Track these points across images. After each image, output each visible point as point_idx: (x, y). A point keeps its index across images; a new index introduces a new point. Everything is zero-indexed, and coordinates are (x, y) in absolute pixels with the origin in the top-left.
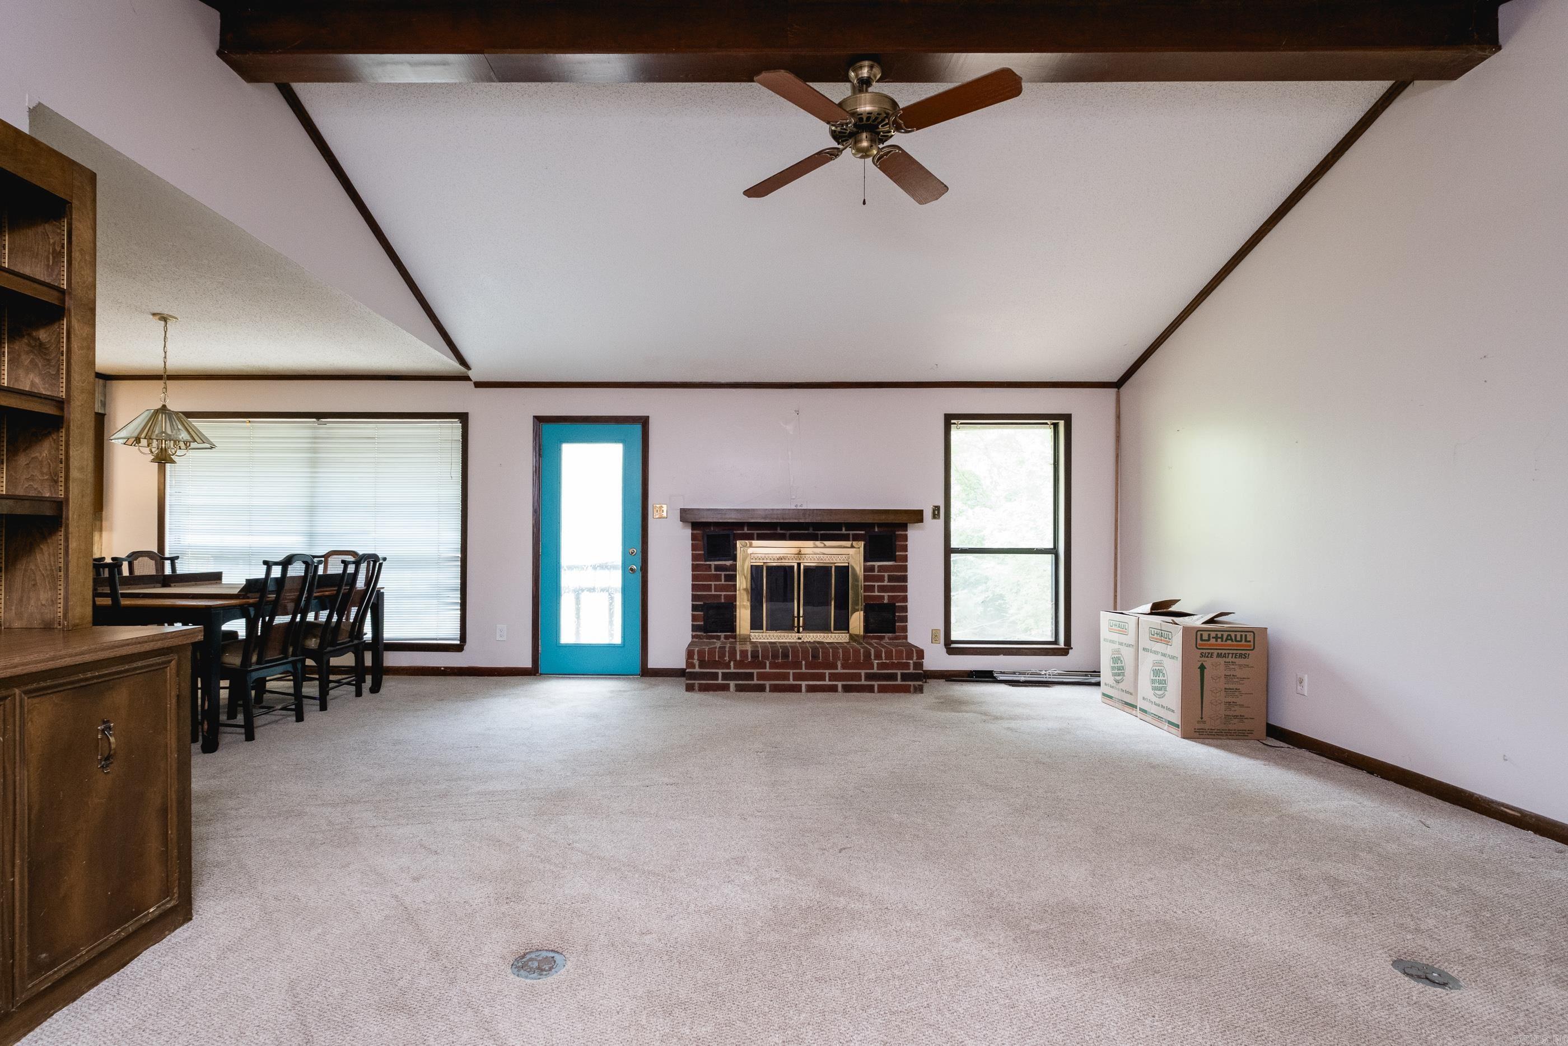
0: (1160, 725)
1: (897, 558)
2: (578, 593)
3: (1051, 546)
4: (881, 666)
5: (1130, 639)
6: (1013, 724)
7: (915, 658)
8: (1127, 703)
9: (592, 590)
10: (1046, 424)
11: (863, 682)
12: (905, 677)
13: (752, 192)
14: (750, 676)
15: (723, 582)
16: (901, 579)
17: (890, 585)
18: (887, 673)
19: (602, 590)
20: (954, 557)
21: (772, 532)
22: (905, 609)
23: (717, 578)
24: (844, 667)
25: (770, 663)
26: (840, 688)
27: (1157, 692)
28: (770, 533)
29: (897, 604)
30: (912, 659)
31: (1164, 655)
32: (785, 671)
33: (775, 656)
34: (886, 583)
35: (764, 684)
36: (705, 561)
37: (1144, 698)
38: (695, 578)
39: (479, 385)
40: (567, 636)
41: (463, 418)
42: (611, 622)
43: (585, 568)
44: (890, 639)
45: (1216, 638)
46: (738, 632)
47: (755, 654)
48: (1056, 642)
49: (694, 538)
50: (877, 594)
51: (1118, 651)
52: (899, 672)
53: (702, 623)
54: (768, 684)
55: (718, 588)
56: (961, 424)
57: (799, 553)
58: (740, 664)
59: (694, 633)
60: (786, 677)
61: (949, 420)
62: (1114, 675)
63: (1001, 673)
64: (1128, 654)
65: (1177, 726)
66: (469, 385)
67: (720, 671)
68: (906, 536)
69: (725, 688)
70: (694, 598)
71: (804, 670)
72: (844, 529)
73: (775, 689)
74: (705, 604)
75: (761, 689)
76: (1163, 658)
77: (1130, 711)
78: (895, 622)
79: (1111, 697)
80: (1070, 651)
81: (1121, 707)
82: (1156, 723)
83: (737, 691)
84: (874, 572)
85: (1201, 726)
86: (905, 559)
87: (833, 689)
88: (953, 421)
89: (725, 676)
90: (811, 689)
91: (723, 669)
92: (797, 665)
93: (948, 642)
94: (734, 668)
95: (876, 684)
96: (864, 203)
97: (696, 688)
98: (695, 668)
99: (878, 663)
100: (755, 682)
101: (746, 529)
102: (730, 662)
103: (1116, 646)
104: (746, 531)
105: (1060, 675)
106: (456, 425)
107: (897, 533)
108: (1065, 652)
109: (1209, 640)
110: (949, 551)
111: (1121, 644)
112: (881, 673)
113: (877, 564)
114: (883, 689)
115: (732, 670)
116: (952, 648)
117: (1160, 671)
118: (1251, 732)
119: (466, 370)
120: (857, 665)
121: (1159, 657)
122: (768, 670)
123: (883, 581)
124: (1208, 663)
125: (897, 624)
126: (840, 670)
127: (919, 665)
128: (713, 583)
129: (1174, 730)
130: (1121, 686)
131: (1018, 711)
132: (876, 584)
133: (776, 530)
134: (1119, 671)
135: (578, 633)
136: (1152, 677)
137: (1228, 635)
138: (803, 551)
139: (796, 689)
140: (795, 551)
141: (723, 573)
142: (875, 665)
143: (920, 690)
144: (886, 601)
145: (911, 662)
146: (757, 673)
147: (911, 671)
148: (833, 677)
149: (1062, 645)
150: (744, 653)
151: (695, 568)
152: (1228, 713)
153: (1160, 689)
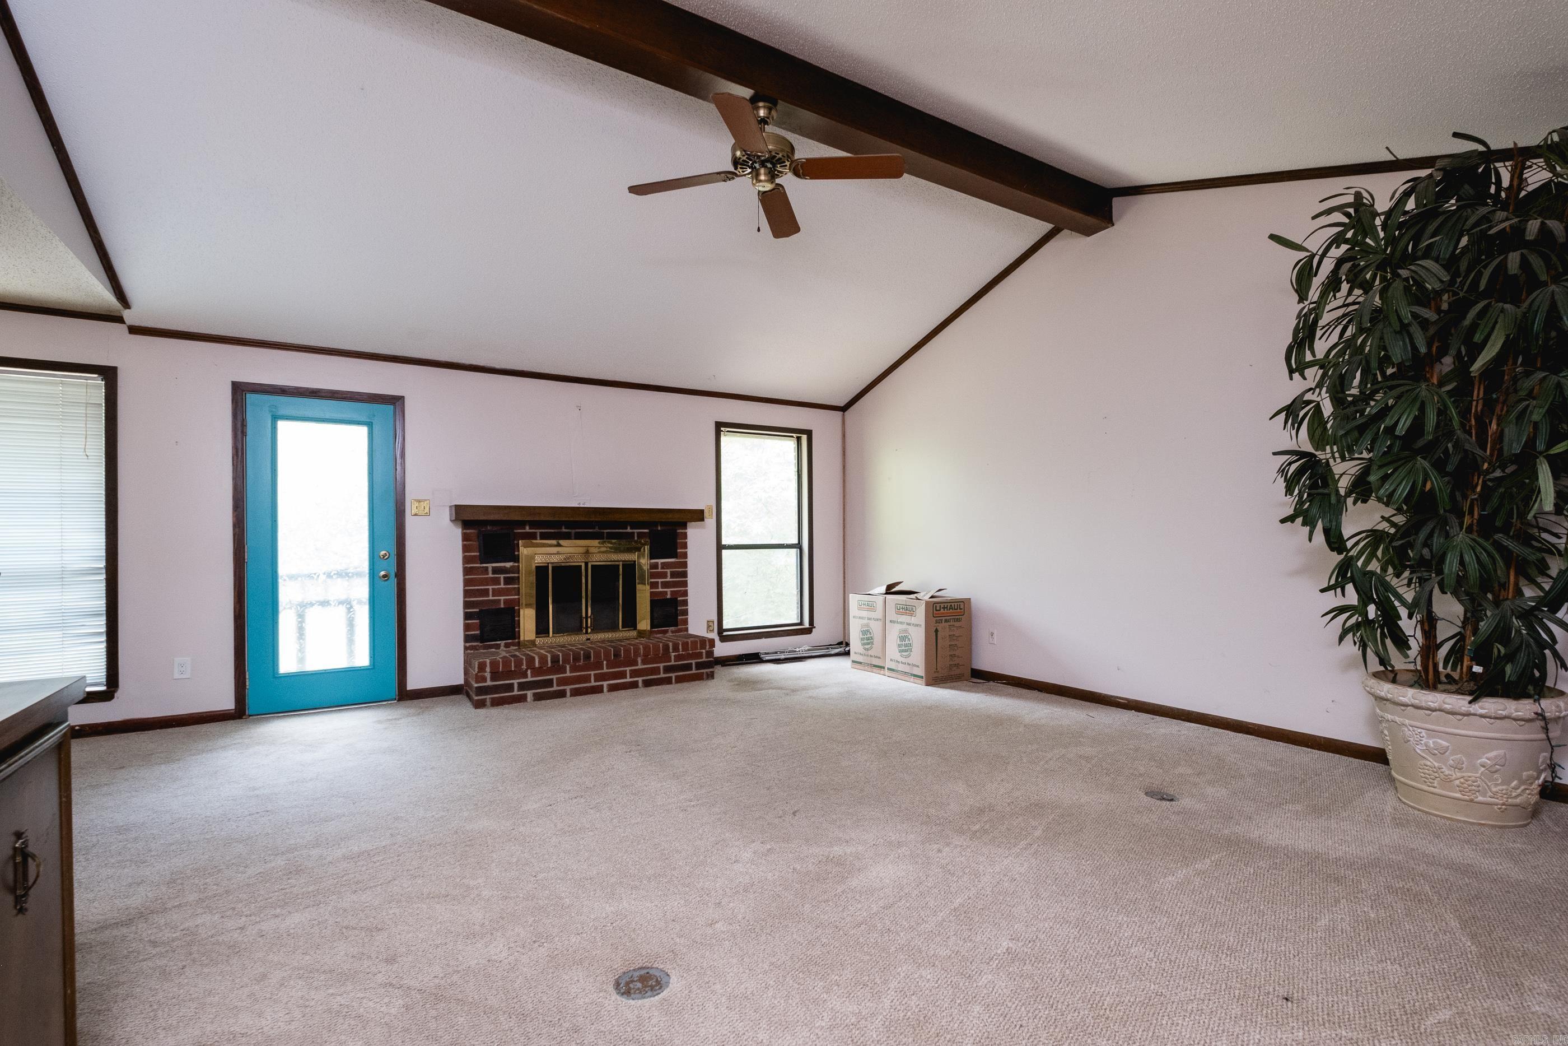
0: (907, 679)
1: (679, 555)
2: (302, 611)
3: (796, 541)
4: (678, 658)
5: (879, 614)
6: (810, 693)
7: (708, 647)
8: (875, 666)
9: (325, 603)
10: (792, 437)
11: (662, 675)
12: (699, 666)
13: (637, 190)
14: (549, 683)
15: (502, 586)
16: (681, 575)
17: (673, 581)
18: (684, 664)
19: (341, 603)
20: (725, 552)
21: (556, 531)
22: (685, 603)
23: (496, 581)
24: (644, 662)
25: (570, 668)
26: (640, 684)
27: (904, 654)
28: (554, 532)
29: (679, 599)
30: (705, 649)
31: (909, 624)
32: (586, 673)
33: (576, 658)
34: (668, 579)
35: (565, 690)
36: (481, 564)
37: (891, 660)
38: (467, 582)
39: (134, 330)
40: (288, 663)
41: (109, 375)
42: (351, 641)
43: (315, 577)
44: (672, 632)
45: (944, 608)
46: (522, 638)
47: (555, 660)
48: (801, 623)
49: (465, 538)
50: (660, 590)
51: (867, 625)
52: (693, 662)
53: (478, 632)
54: (568, 688)
55: (496, 592)
56: (728, 431)
57: (587, 552)
58: (536, 672)
59: (468, 645)
60: (587, 679)
61: (719, 426)
62: (863, 644)
63: (766, 654)
64: (876, 628)
65: (922, 677)
66: (122, 329)
67: (515, 682)
68: (686, 534)
69: (522, 699)
70: (467, 605)
71: (605, 670)
72: (629, 528)
73: (576, 693)
74: (481, 611)
75: (561, 694)
76: (908, 627)
77: (878, 671)
78: (677, 616)
79: (860, 663)
80: (814, 630)
81: (870, 669)
82: (903, 678)
83: (535, 700)
84: (658, 569)
85: (936, 675)
86: (685, 555)
87: (634, 685)
88: (722, 429)
89: (522, 686)
90: (613, 688)
91: (519, 679)
92: (598, 666)
93: (721, 630)
94: (532, 677)
95: (673, 675)
96: (759, 230)
97: (488, 703)
98: (486, 682)
99: (675, 656)
100: (555, 688)
101: (527, 527)
102: (527, 670)
103: (866, 621)
104: (527, 529)
105: (809, 650)
106: (97, 384)
107: (678, 531)
108: (808, 631)
109: (940, 610)
110: (720, 547)
111: (869, 619)
112: (678, 665)
113: (660, 561)
114: (680, 680)
115: (530, 679)
116: (725, 636)
117: (906, 637)
118: (963, 675)
119: (122, 308)
120: (657, 659)
121: (904, 626)
122: (568, 674)
123: (666, 577)
124: (940, 627)
125: (679, 618)
126: (640, 666)
127: (710, 653)
128: (490, 587)
129: (919, 681)
130: (870, 653)
131: (803, 683)
132: (660, 580)
133: (561, 529)
134: (868, 640)
135: (301, 660)
136: (899, 643)
137: (951, 605)
138: (592, 550)
139: (598, 690)
140: (582, 550)
141: (502, 576)
142: (673, 658)
143: (711, 676)
144: (669, 596)
145: (704, 651)
146: (557, 679)
147: (704, 659)
148: (635, 673)
149: (807, 624)
150: (543, 659)
151: (467, 571)
152: (952, 663)
153: (906, 651)
